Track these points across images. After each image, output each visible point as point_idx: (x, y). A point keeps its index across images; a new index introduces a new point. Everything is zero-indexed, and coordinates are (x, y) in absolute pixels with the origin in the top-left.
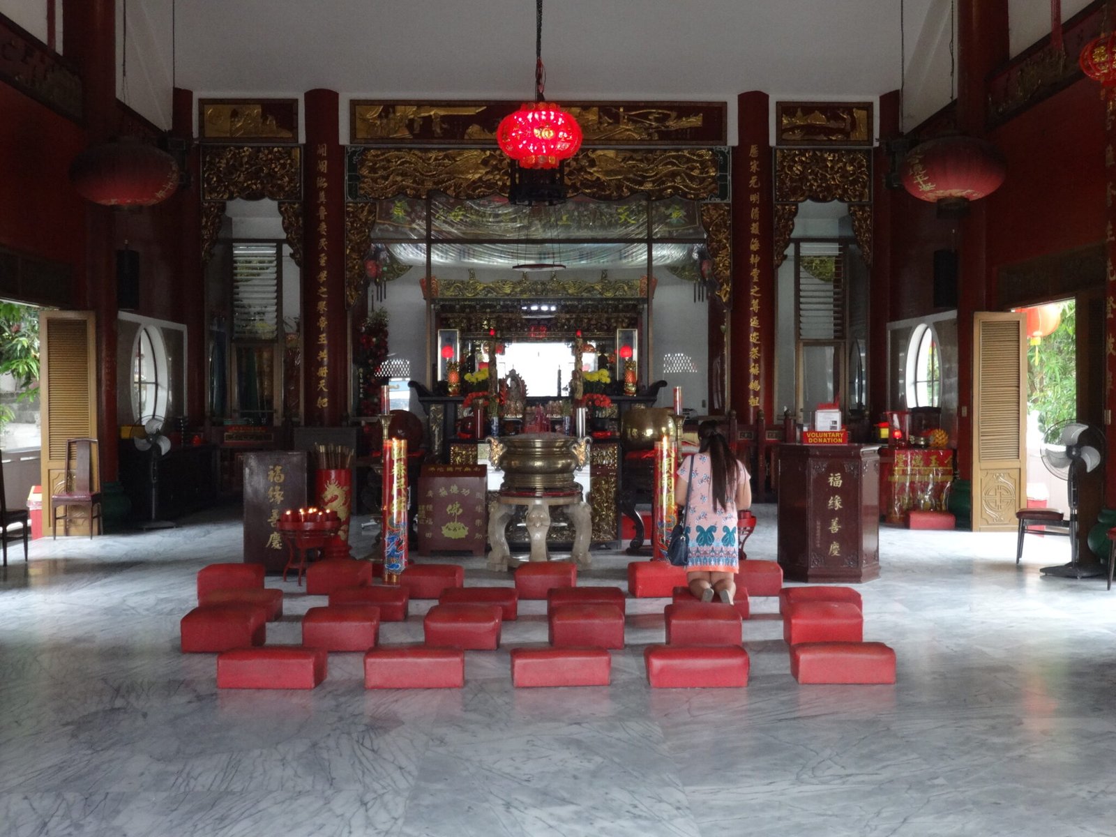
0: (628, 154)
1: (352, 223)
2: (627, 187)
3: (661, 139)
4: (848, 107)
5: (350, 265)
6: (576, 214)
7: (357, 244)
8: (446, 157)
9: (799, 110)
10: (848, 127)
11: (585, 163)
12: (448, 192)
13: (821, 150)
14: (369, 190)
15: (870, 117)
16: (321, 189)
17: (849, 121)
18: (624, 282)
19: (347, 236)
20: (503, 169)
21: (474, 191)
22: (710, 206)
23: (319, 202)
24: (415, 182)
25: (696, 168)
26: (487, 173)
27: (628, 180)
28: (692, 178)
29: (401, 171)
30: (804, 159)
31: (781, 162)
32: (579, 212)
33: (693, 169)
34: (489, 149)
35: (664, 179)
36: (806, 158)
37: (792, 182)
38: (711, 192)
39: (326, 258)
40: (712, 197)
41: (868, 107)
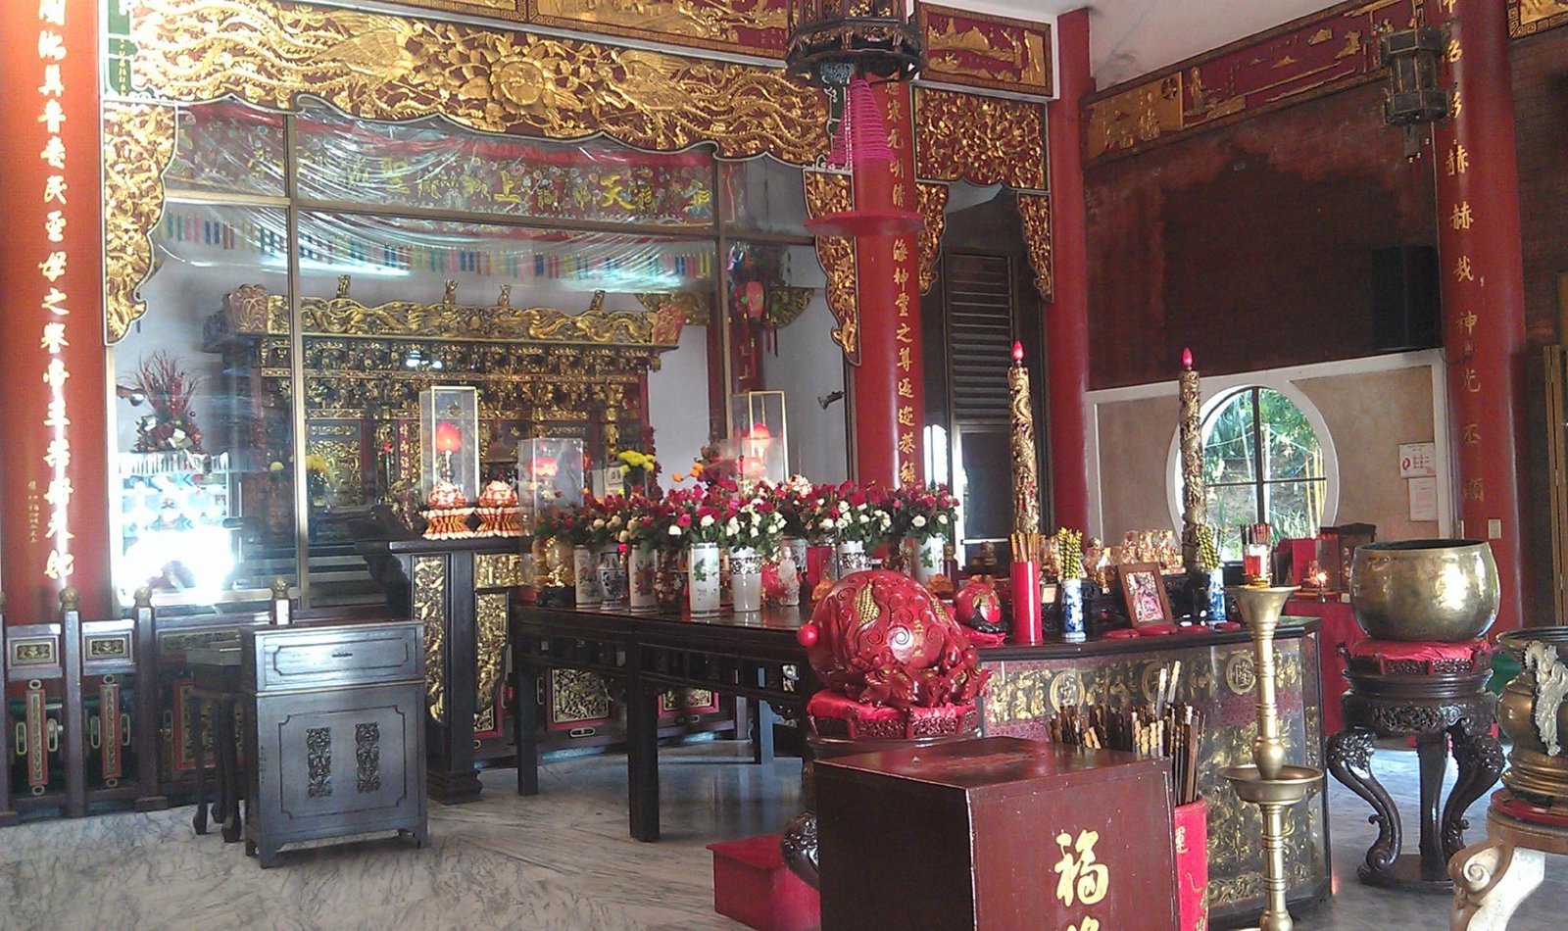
0: (683, 67)
1: (118, 149)
2: (683, 129)
3: (743, 41)
4: (1019, 28)
5: (116, 243)
6: (527, 182)
7: (132, 196)
8: (328, 25)
9: (951, 21)
10: (1019, 63)
11: (606, 72)
12: (336, 100)
13: (977, 96)
14: (159, 79)
15: (1047, 47)
16: (50, 61)
17: (1018, 50)
18: (628, 316)
19: (107, 177)
20: (451, 64)
21: (391, 102)
22: (818, 176)
23: (44, 90)
24: (261, 69)
25: (793, 105)
26: (417, 70)
27: (685, 115)
28: (789, 124)
29: (230, 45)
30: (954, 110)
31: (923, 111)
32: (533, 181)
33: (791, 107)
34: (421, 20)
35: (744, 119)
36: (958, 108)
37: (938, 148)
38: (820, 151)
39: (63, 222)
40: (822, 160)
41: (1044, 31)
